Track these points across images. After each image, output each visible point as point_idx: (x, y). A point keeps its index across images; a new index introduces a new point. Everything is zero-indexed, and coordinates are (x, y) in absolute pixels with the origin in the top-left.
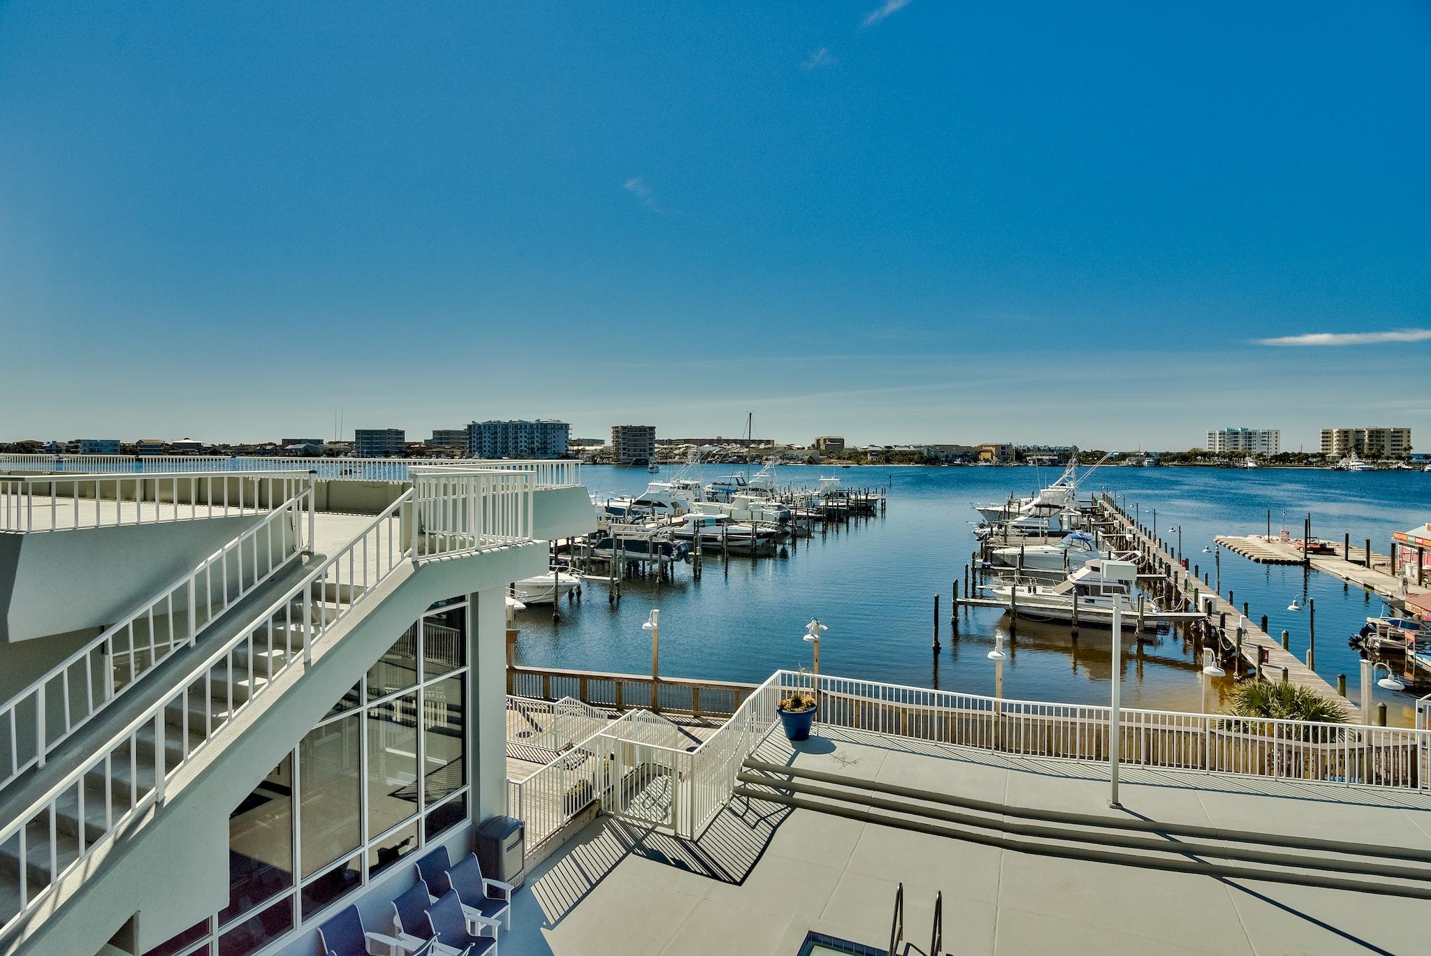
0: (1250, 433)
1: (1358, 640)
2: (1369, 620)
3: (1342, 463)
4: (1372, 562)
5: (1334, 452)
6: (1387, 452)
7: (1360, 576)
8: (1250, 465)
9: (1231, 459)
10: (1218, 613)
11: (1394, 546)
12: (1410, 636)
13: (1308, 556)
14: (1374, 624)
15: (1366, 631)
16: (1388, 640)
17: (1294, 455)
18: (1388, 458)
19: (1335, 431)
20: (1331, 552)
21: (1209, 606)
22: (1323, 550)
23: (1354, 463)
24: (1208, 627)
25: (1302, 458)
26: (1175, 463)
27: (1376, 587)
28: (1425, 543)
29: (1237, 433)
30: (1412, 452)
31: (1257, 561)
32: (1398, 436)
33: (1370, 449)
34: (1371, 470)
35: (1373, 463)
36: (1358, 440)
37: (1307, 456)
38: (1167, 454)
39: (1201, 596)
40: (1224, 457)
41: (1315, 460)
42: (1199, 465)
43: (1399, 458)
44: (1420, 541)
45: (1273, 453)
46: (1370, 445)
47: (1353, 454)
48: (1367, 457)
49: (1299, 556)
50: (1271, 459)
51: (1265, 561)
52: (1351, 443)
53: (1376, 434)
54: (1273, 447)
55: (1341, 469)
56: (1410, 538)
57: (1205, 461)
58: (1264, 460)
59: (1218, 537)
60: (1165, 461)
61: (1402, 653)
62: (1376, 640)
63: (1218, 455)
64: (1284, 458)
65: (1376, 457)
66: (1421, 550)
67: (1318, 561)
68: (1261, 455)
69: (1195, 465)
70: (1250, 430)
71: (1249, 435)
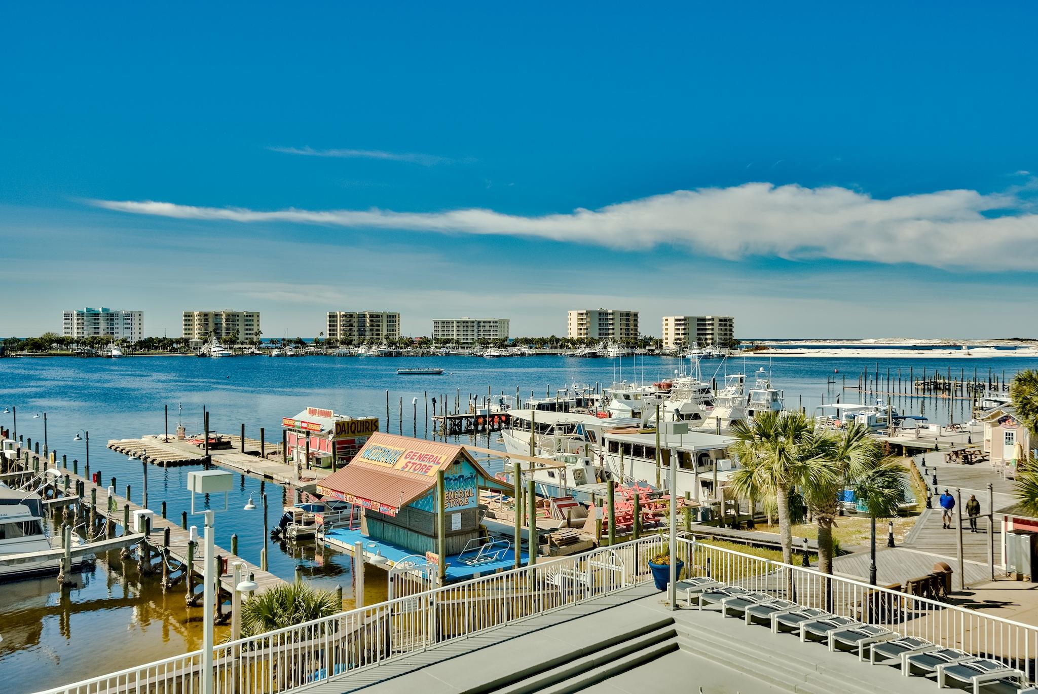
0: (112, 315)
1: (278, 532)
2: (286, 509)
3: (204, 349)
4: (266, 452)
5: (196, 337)
6: (241, 337)
7: (260, 466)
8: (115, 352)
9: (92, 347)
10: (157, 530)
11: (285, 432)
12: (319, 518)
13: (210, 452)
14: (291, 513)
15: (285, 521)
16: (302, 527)
17: (160, 341)
18: (242, 343)
19: (196, 313)
20: (227, 446)
21: (146, 523)
22: (221, 445)
23: (215, 349)
24: (147, 548)
25: (166, 343)
26: (25, 352)
27: (275, 476)
28: (310, 426)
29: (97, 314)
30: (262, 337)
31: (161, 464)
32: (251, 318)
33: (228, 334)
34: (229, 356)
35: (231, 348)
36: (216, 324)
37: (171, 342)
38: (14, 340)
40: (84, 344)
41: (179, 346)
42: (55, 355)
43: (252, 343)
44: (304, 425)
45: (136, 339)
46: (227, 329)
47: (214, 339)
48: (225, 342)
49: (200, 454)
50: (136, 345)
51: (169, 464)
52: (211, 328)
53: (232, 317)
54: (136, 331)
55: (203, 355)
56: (297, 424)
57: (62, 349)
58: (128, 347)
59: (111, 442)
60: (12, 349)
61: (311, 537)
62: (293, 530)
63: (77, 342)
64: (148, 344)
65: (233, 342)
66: (308, 434)
67: (219, 457)
68: (124, 341)
69: (50, 354)
70: (112, 310)
71: (111, 317)
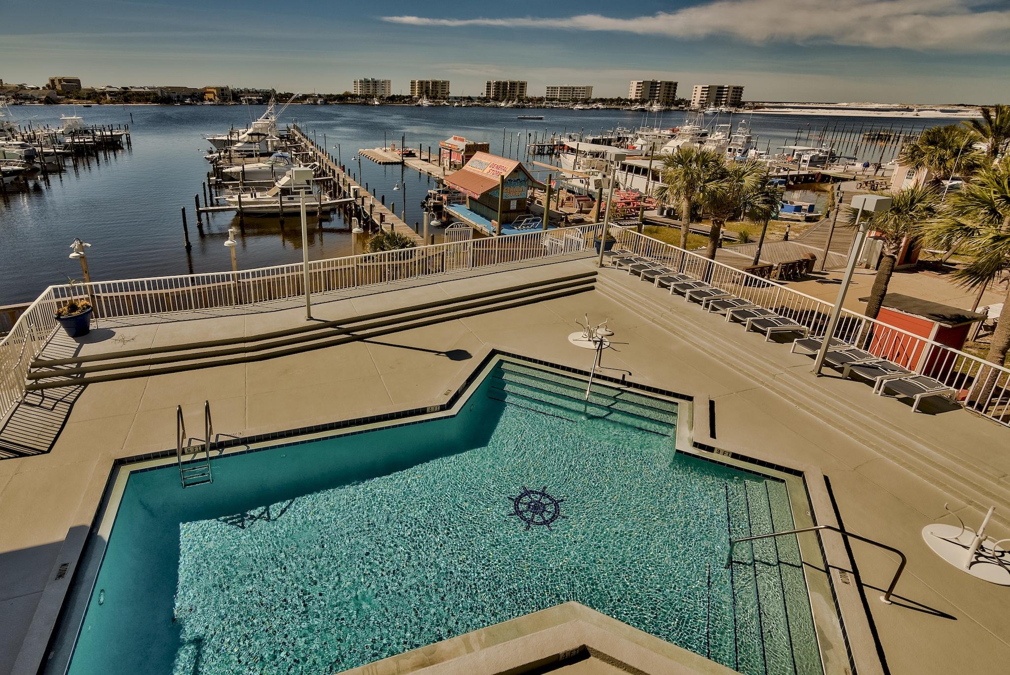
0: (376, 82)
1: (425, 203)
2: (429, 191)
3: (419, 102)
4: (431, 159)
5: (416, 96)
6: (439, 95)
7: (426, 167)
8: (376, 103)
9: (366, 99)
10: (360, 197)
11: (440, 149)
12: (445, 197)
13: (404, 158)
14: (431, 193)
15: (428, 198)
16: (436, 201)
17: (398, 96)
18: (440, 99)
19: (417, 81)
20: (413, 155)
21: (356, 193)
22: (411, 155)
23: (425, 102)
24: (356, 206)
25: (401, 98)
26: (336, 102)
27: (432, 173)
28: (453, 147)
29: (369, 82)
30: (450, 95)
31: (380, 163)
32: (445, 84)
33: (432, 93)
34: (432, 106)
35: (434, 102)
36: (427, 88)
37: (404, 97)
38: (331, 95)
39: (352, 187)
40: (363, 98)
41: (407, 100)
42: (349, 103)
43: (445, 99)
44: (450, 146)
45: (387, 96)
46: (432, 91)
47: (425, 96)
48: (431, 98)
49: (398, 159)
50: (387, 99)
51: (384, 163)
52: (424, 90)
53: (435, 83)
54: (387, 91)
55: (419, 105)
56: (447, 145)
57: (352, 100)
58: (383, 100)
59: (360, 150)
60: (330, 100)
61: (441, 207)
62: (431, 202)
63: (359, 97)
64: (393, 98)
65: (435, 98)
66: (451, 150)
67: (409, 161)
68: (381, 96)
69: (347, 103)
70: (376, 79)
71: (375, 83)
